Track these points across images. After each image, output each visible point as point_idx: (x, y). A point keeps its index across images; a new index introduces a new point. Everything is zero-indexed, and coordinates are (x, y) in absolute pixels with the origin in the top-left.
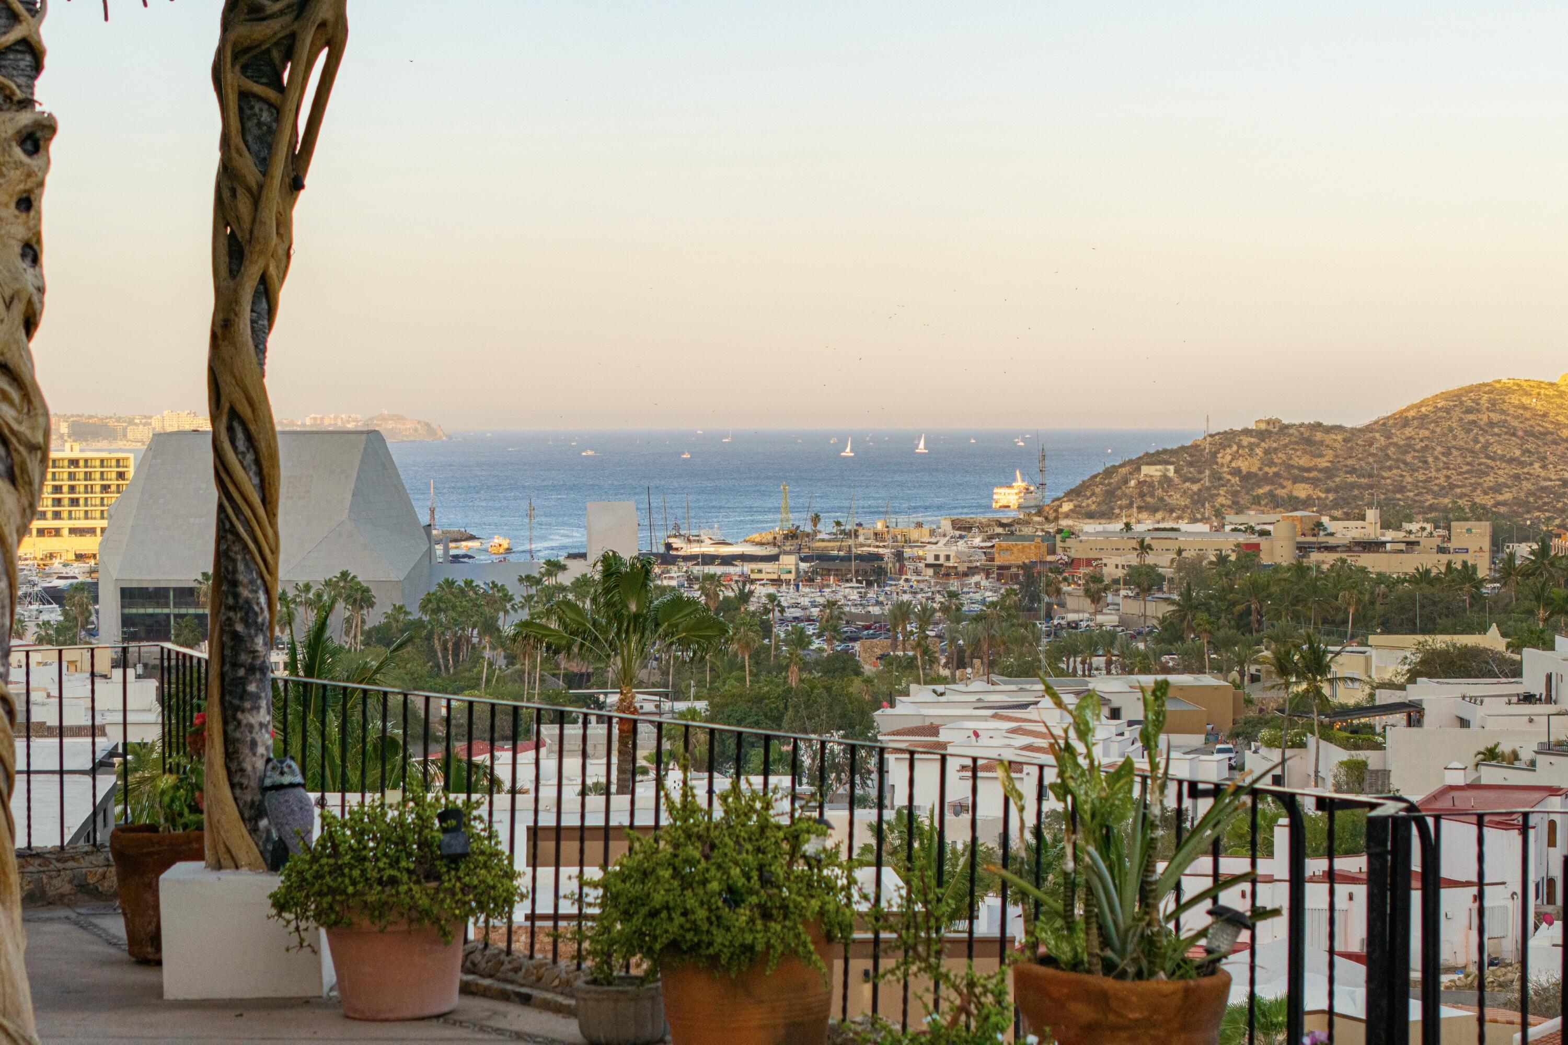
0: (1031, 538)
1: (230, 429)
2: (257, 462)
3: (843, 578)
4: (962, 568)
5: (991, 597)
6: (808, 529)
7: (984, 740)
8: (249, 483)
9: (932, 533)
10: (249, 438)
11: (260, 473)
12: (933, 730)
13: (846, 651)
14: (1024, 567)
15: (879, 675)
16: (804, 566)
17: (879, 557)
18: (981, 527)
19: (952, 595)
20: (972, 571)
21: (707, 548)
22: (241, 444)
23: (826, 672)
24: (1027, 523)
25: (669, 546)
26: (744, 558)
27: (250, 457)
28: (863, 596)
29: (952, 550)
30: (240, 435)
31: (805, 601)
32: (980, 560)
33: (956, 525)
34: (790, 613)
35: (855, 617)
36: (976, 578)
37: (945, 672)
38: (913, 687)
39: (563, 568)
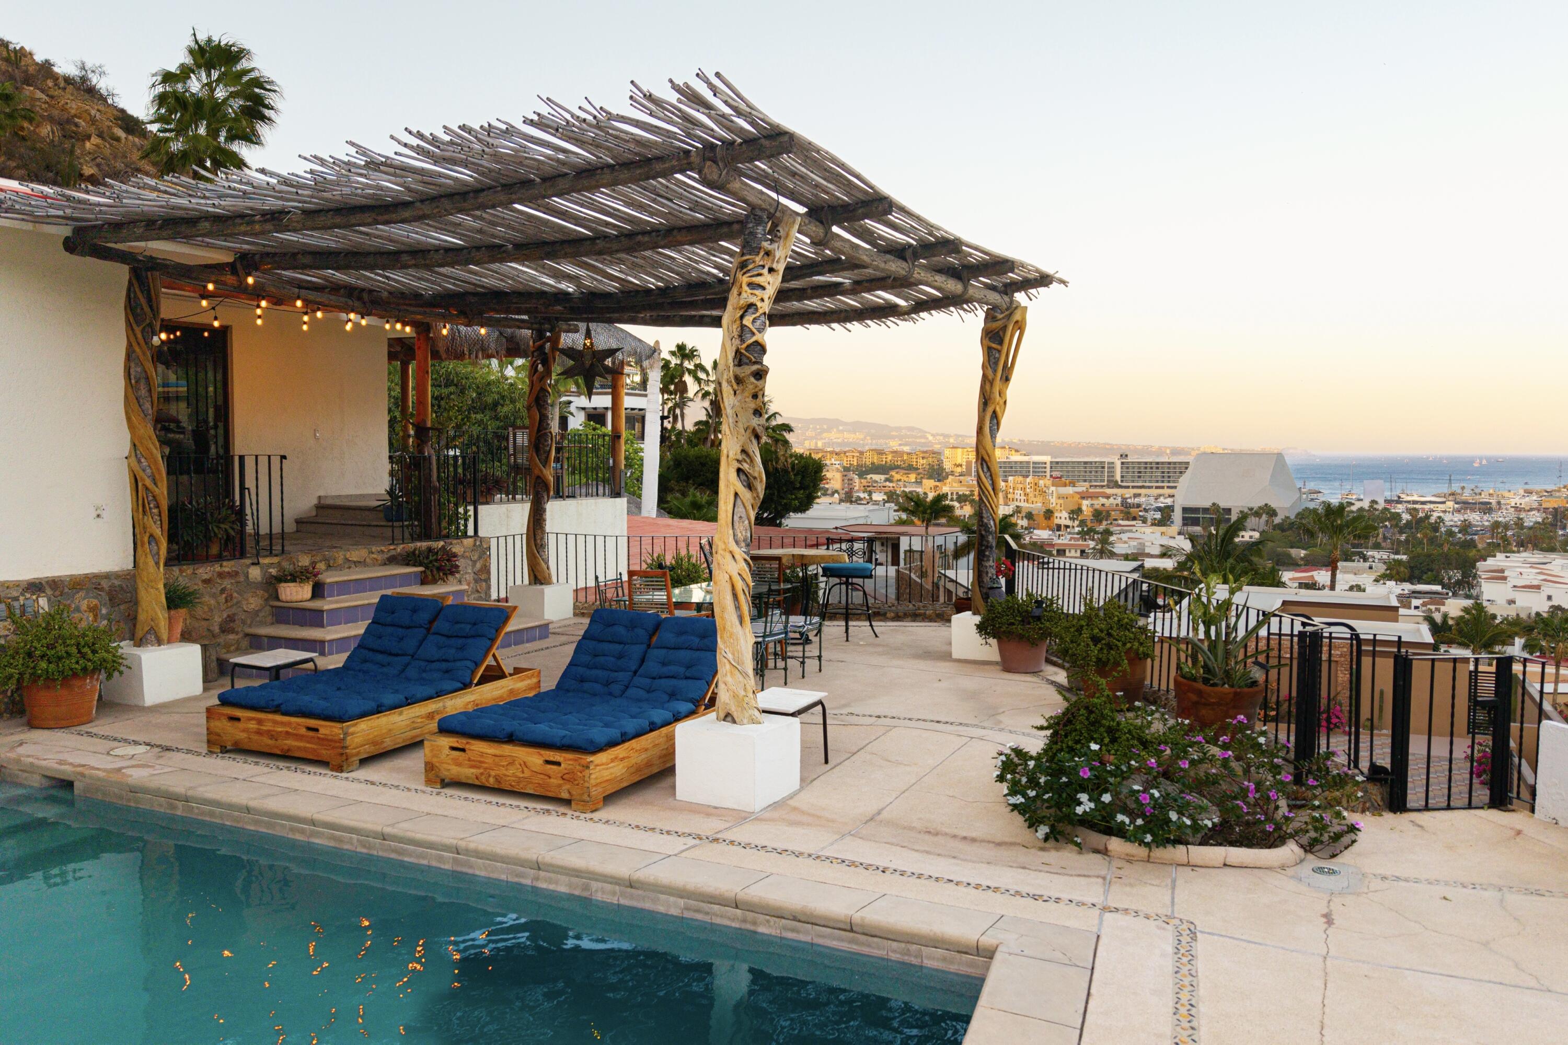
0: (1559, 497)
1: (982, 464)
2: (991, 475)
3: (1473, 510)
4: (1527, 508)
5: (1540, 520)
6: (1459, 491)
7: (1524, 576)
8: (987, 483)
9: (1515, 494)
10: (988, 468)
11: (992, 479)
12: (1502, 571)
13: (1471, 539)
14: (1554, 508)
15: (1484, 549)
16: (1456, 506)
17: (1490, 503)
18: (1537, 493)
19: (1519, 519)
20: (1531, 510)
21: (1416, 498)
22: (985, 470)
23: (1461, 547)
24: (1559, 491)
25: (1399, 497)
26: (1431, 502)
27: (988, 474)
28: (1482, 518)
29: (1523, 501)
30: (985, 466)
31: (1456, 519)
32: (1535, 505)
33: (1526, 491)
34: (1448, 523)
35: (1477, 526)
36: (1533, 512)
37: (1515, 549)
38: (1498, 554)
39: (1353, 504)
